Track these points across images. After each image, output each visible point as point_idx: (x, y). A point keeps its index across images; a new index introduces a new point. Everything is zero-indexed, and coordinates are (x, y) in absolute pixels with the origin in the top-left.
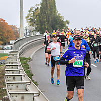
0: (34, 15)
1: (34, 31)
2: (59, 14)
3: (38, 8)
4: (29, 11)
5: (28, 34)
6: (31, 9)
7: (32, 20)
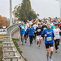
0: (17, 11)
1: (17, 20)
2: (33, 10)
3: (20, 6)
4: (15, 8)
5: (14, 22)
6: (16, 7)
7: (16, 14)
